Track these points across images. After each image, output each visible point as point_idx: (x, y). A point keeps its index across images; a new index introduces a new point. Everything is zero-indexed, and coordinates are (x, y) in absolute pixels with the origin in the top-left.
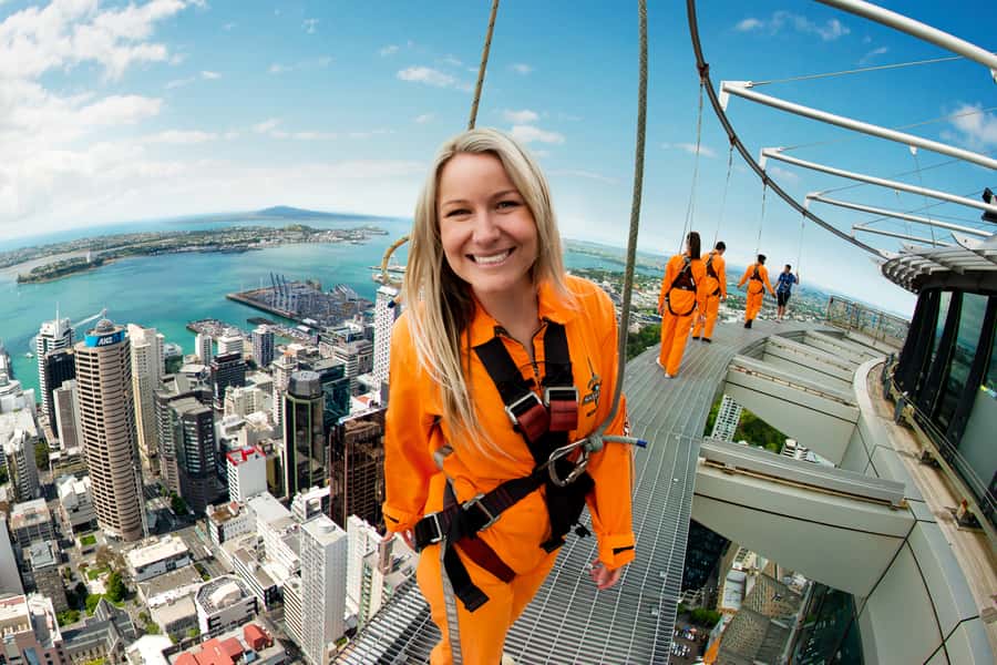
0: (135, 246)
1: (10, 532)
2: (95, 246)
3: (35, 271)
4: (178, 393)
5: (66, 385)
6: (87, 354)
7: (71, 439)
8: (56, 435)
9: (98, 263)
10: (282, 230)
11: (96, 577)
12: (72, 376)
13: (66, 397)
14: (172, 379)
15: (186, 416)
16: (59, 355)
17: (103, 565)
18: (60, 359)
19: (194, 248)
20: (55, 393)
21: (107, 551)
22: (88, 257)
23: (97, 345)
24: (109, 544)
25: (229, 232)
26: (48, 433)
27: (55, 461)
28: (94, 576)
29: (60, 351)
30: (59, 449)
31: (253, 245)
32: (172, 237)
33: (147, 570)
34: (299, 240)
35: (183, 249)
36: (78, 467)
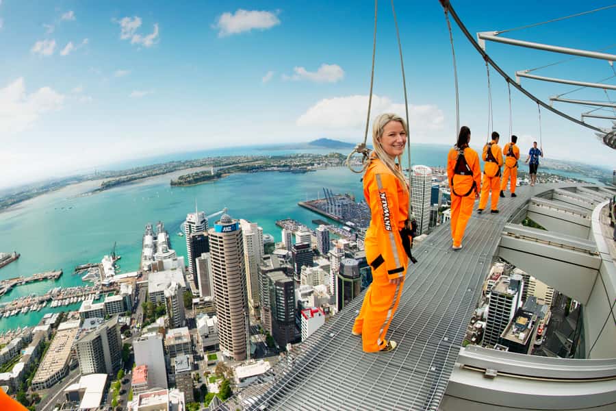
0: (240, 165)
1: (164, 347)
2: (216, 163)
3: (181, 178)
4: (272, 267)
5: (204, 256)
6: (216, 237)
7: (207, 291)
8: (197, 288)
9: (218, 176)
10: (326, 157)
11: (214, 382)
12: (207, 250)
13: (203, 263)
14: (269, 258)
15: (278, 283)
16: (199, 236)
17: (219, 374)
18: (200, 239)
19: (275, 168)
20: (197, 260)
21: (223, 365)
22: (212, 171)
23: (222, 232)
24: (225, 361)
25: (295, 158)
26: (192, 286)
27: (196, 304)
28: (213, 381)
29: (200, 233)
30: (199, 296)
31: (310, 167)
32: (261, 160)
33: (246, 381)
34: (337, 164)
35: (268, 169)
36: (210, 309)
